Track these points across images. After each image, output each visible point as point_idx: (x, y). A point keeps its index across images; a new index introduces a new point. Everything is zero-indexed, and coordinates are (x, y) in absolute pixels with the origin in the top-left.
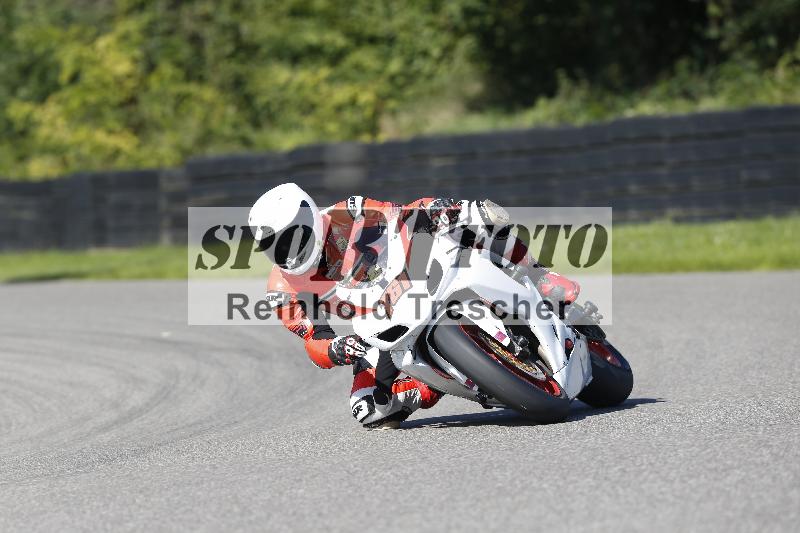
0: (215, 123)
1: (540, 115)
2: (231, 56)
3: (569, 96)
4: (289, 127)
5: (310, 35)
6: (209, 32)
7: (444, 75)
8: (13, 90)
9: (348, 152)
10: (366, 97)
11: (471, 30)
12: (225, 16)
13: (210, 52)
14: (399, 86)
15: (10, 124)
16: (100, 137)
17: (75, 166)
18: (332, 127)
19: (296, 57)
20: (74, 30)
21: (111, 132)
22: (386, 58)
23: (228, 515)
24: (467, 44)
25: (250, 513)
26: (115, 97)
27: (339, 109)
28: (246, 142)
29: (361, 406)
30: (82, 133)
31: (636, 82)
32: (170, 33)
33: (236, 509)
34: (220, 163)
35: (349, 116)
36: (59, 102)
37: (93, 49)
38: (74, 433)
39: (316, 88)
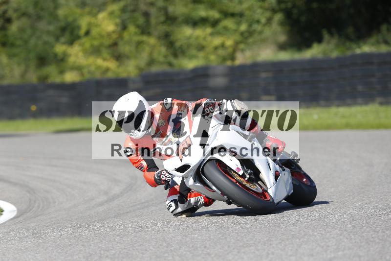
0: (155, 55)
1: (315, 52)
2: (164, 23)
3: (329, 43)
4: (192, 57)
5: (202, 12)
6: (153, 11)
7: (268, 32)
8: (57, 39)
9: (221, 69)
10: (229, 43)
11: (281, 10)
12: (160, 3)
13: (153, 21)
14: (246, 37)
15: (56, 55)
16: (100, 62)
17: (87, 76)
18: (213, 57)
19: (196, 23)
20: (87, 9)
21: (105, 59)
22: (239, 24)
23: (161, 247)
24: (279, 17)
25: (172, 246)
26: (107, 42)
27: (216, 48)
28: (170, 64)
29: (171, 205)
30: (91, 60)
31: (361, 36)
32: (134, 11)
33: (165, 244)
34: (158, 75)
35: (221, 52)
36: (80, 45)
37: (96, 19)
38: (86, 206)
39: (205, 39)
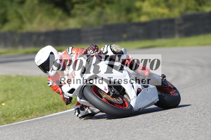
0: (189, 5)
17: (153, 18)
21: (163, 8)
28: (197, 10)
